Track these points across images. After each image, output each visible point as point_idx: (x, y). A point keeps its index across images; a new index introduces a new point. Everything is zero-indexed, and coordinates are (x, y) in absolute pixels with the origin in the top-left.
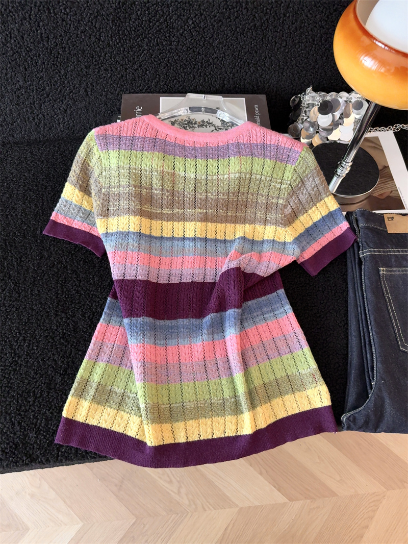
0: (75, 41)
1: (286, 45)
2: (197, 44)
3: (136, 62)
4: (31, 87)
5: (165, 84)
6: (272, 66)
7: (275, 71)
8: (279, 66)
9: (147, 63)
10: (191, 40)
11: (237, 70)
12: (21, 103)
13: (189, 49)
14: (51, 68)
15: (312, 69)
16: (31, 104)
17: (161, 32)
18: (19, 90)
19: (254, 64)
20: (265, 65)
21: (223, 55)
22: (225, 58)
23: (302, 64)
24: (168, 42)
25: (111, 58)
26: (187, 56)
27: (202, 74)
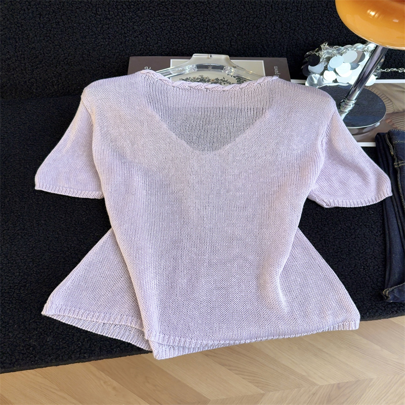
0: (70, 16)
1: (297, 10)
2: (201, 12)
3: (135, 31)
4: (23, 56)
5: (167, 48)
8: (290, 28)
9: (148, 31)
10: (195, 10)
11: (245, 33)
12: (12, 70)
13: (193, 17)
14: (44, 39)
16: (22, 70)
17: (163, 5)
18: (9, 59)
19: (263, 27)
21: (230, 21)
22: (231, 23)
25: (108, 29)
26: (190, 23)
27: (207, 38)
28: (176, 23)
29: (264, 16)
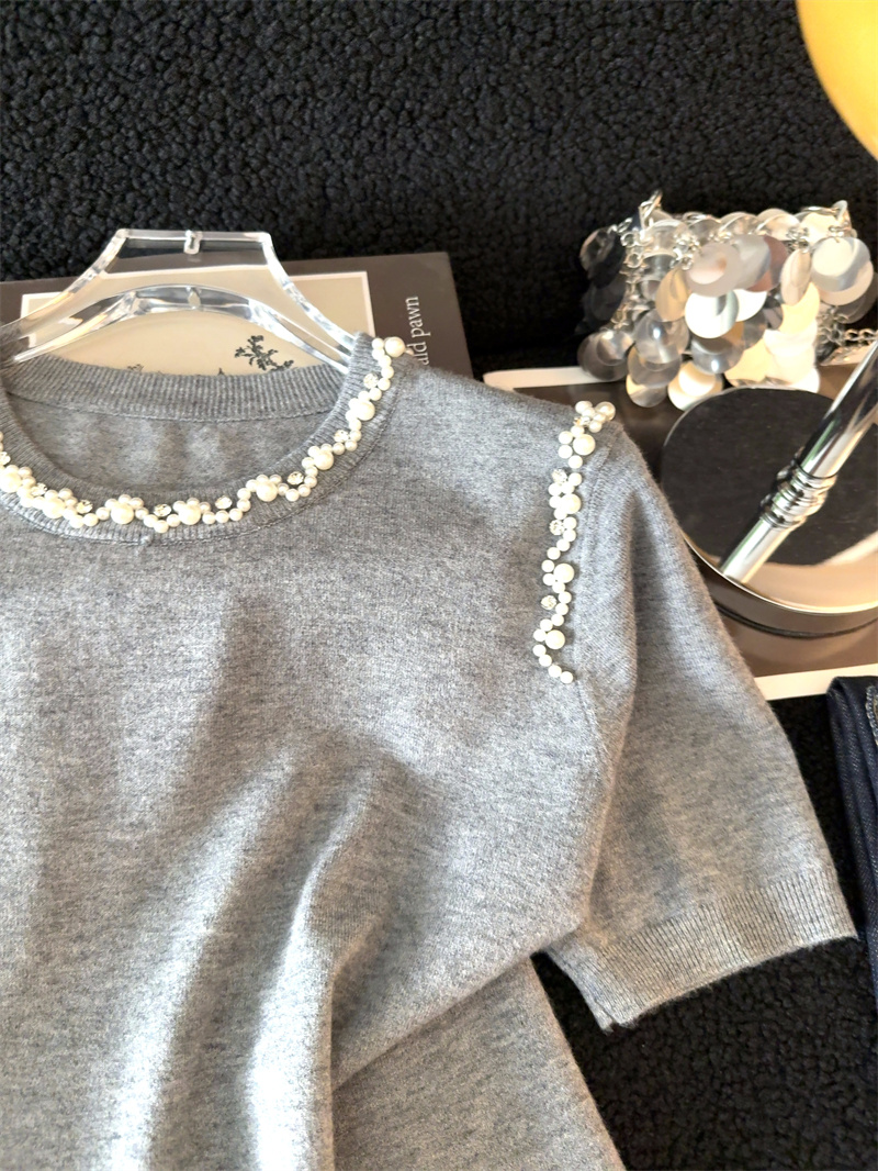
2: (189, 43)
5: (92, 210)
6: (503, 122)
7: (517, 141)
8: (531, 121)
10: (163, 25)
11: (371, 144)
13: (159, 65)
15: (656, 129)
19: (434, 119)
20: (477, 119)
21: (307, 85)
22: (318, 100)
23: (619, 111)
24: (66, 40)
26: (156, 95)
27: (231, 165)
28: (100, 89)
29: (433, 60)
